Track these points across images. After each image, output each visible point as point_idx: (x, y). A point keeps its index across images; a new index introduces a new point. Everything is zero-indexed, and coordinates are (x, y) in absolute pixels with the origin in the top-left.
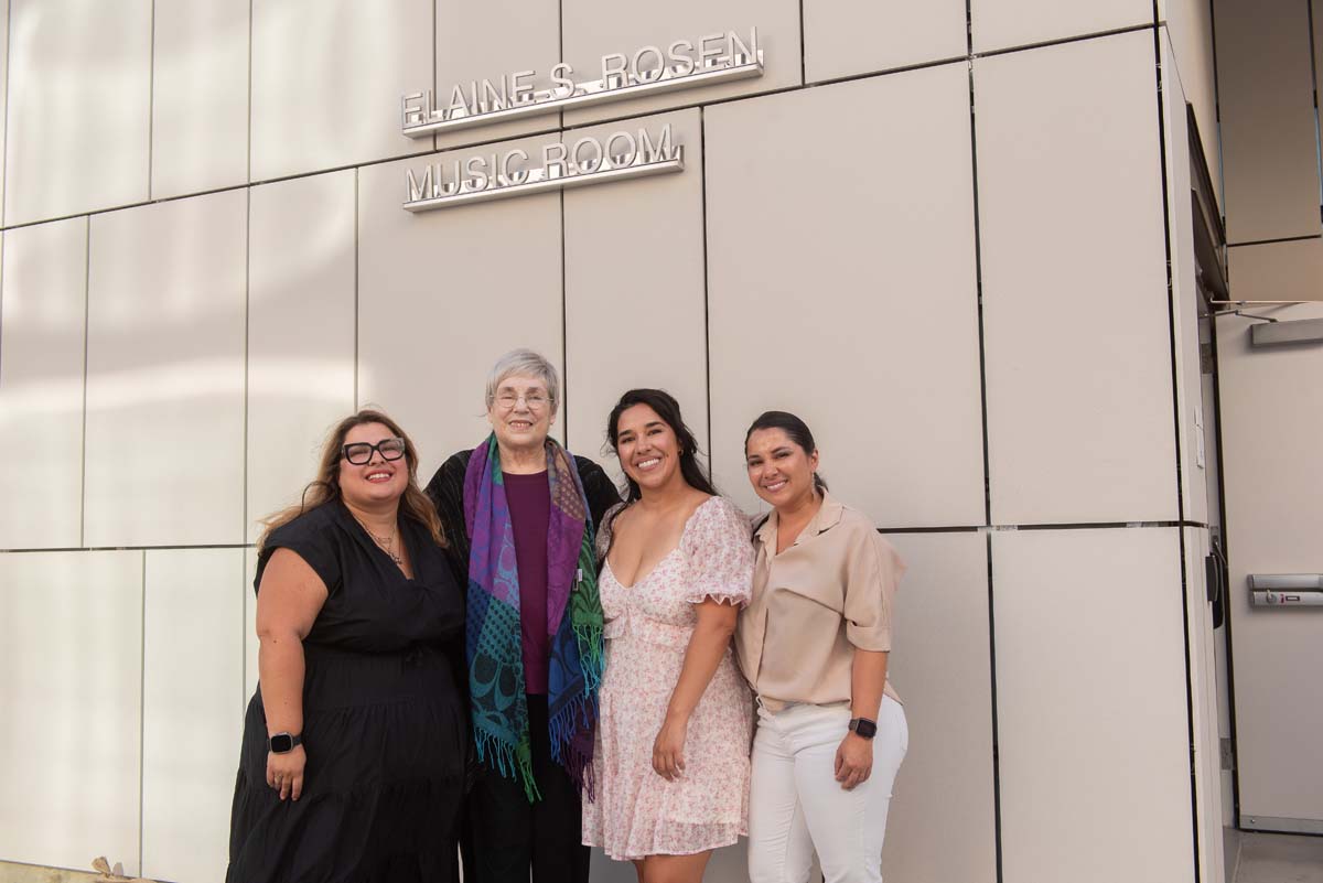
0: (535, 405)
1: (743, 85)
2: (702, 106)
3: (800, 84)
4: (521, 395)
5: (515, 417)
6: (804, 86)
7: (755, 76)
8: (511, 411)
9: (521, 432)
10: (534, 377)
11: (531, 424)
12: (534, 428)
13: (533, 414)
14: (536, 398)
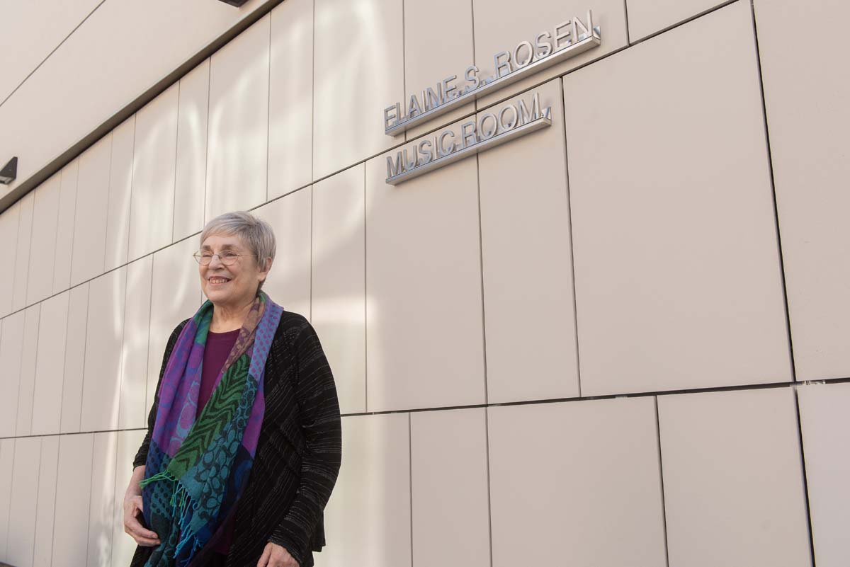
0: (229, 261)
1: (587, 54)
2: (561, 77)
3: (626, 44)
4: (216, 252)
5: (210, 274)
6: (631, 45)
7: (594, 46)
8: (208, 269)
9: (216, 288)
10: (230, 235)
11: (229, 280)
12: (231, 285)
13: (228, 270)
14: (231, 255)
